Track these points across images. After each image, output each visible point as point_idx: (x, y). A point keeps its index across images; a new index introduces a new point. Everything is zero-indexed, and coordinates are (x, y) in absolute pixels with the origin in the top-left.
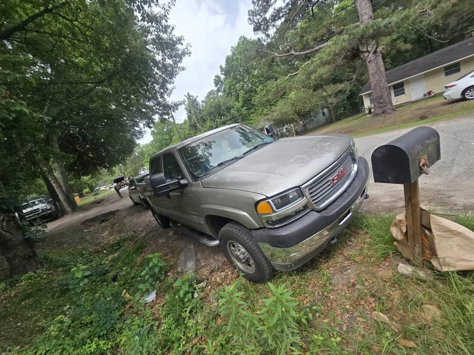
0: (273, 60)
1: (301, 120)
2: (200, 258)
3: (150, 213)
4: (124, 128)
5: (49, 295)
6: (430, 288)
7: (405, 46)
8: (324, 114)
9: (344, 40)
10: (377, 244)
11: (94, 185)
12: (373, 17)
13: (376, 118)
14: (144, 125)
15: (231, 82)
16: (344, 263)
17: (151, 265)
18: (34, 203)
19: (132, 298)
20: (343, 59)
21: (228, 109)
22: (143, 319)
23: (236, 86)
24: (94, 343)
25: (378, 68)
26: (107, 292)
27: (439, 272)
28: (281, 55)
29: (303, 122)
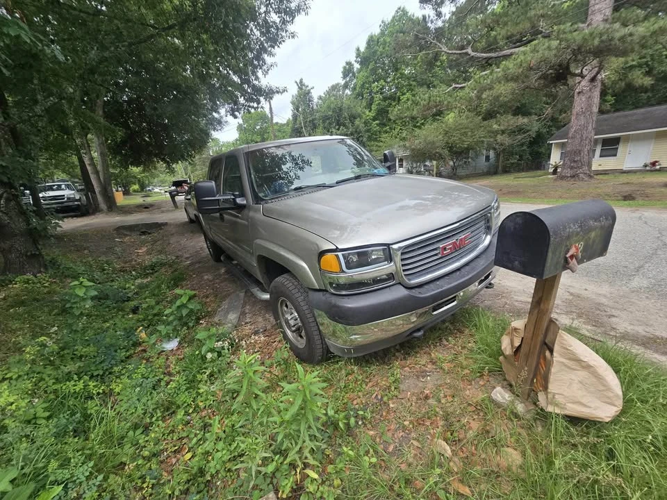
0: (437, 56)
1: (452, 159)
2: (247, 311)
3: (203, 238)
4: (197, 109)
5: (46, 309)
6: (523, 428)
7: (642, 79)
8: (488, 158)
9: (549, 48)
10: (479, 354)
11: (147, 182)
12: (610, 21)
13: (559, 183)
14: (226, 111)
15: (367, 77)
16: (427, 367)
17: (178, 303)
18: (60, 186)
19: (147, 339)
20: (540, 78)
21: (353, 117)
22: (149, 369)
23: (373, 85)
24: (82, 381)
25: (590, 106)
26: (119, 324)
27: (542, 410)
28: (450, 52)
29: (454, 163)
